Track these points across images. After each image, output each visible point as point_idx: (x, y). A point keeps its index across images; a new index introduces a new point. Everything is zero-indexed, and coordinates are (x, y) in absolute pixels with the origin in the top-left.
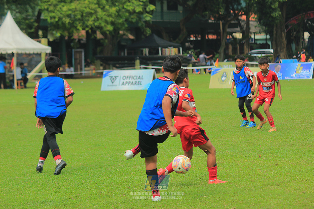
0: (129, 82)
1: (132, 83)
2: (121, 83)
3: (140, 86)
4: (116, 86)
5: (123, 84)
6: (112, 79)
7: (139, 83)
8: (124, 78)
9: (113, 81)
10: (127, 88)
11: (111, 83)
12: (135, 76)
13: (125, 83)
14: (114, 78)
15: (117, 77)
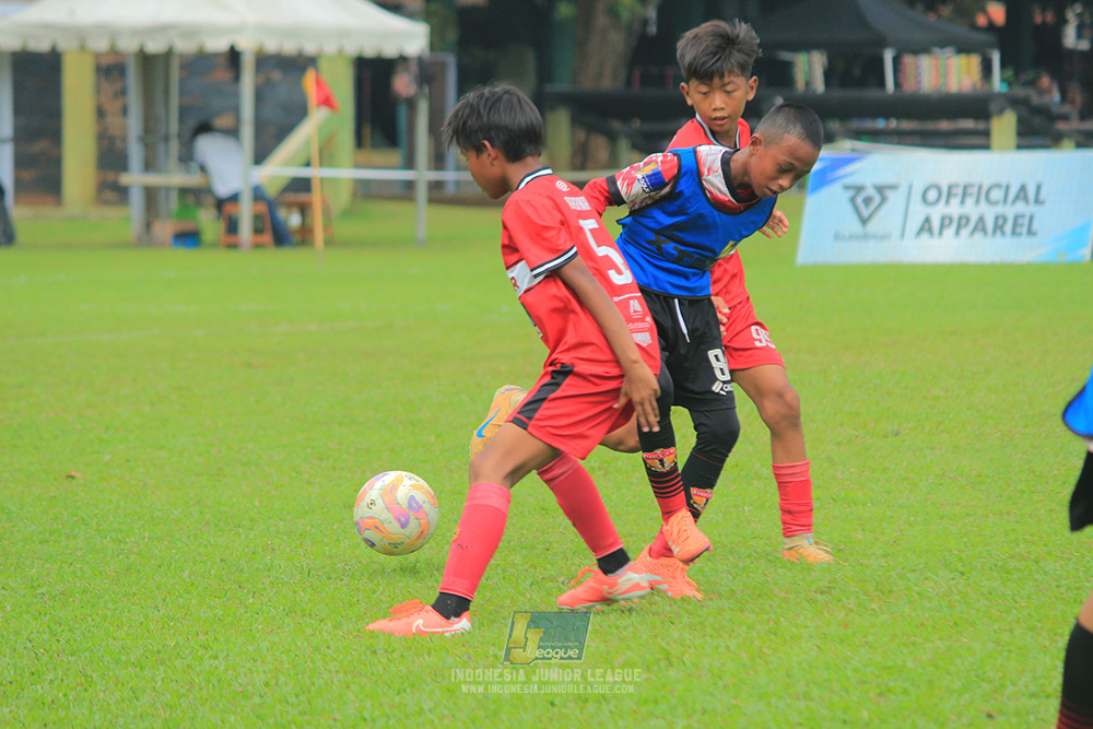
0: (963, 221)
1: (980, 226)
2: (915, 222)
3: (1024, 240)
4: (885, 237)
5: (926, 227)
6: (860, 201)
7: (1023, 227)
8: (932, 195)
9: (865, 211)
10: (946, 249)
11: (853, 225)
12: (998, 186)
13: (936, 224)
14: (871, 192)
15: (894, 187)
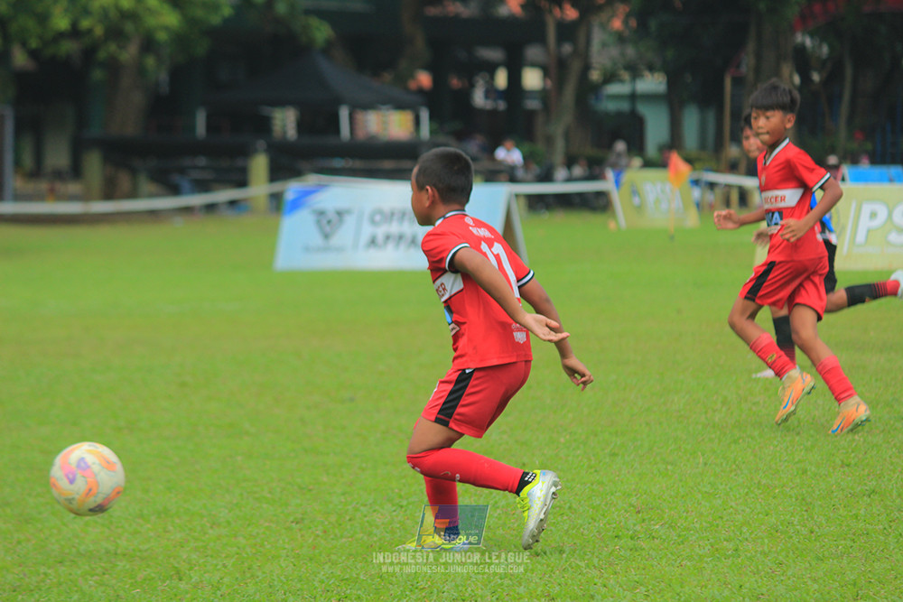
0: (401, 237)
1: (413, 241)
2: (365, 237)
4: (340, 249)
5: (373, 242)
6: (325, 222)
8: (378, 218)
9: (328, 228)
10: (389, 258)
11: (316, 239)
14: (332, 216)
15: (348, 212)
